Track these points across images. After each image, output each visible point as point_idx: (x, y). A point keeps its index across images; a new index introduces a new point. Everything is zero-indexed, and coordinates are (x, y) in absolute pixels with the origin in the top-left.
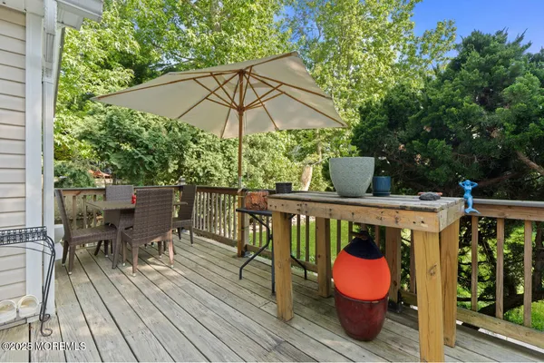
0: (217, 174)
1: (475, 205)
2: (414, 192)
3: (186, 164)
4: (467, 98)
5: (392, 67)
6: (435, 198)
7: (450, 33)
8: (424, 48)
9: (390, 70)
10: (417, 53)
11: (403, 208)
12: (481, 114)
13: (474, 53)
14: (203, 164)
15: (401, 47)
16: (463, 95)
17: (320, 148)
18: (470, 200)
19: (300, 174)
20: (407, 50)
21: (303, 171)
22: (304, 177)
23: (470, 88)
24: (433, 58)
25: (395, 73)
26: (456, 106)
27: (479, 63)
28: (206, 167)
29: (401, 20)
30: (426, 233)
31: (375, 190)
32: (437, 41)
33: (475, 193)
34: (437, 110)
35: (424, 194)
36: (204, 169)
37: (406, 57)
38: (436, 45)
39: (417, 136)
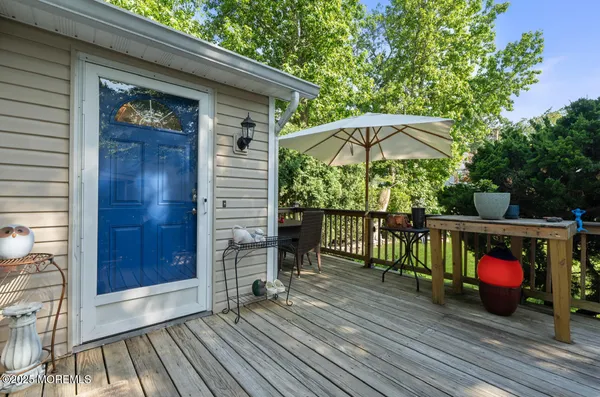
0: (319, 197)
1: (584, 226)
2: (540, 218)
3: (294, 188)
4: (577, 151)
5: (470, 82)
6: (559, 221)
7: (536, 45)
8: (507, 61)
9: (468, 85)
10: (499, 67)
11: (543, 226)
12: (588, 163)
13: (581, 117)
14: (308, 189)
15: (479, 60)
16: (573, 149)
17: (393, 169)
18: (581, 222)
19: (378, 196)
20: (487, 63)
21: (381, 192)
22: (382, 199)
23: (578, 143)
24: (516, 72)
25: (474, 89)
26: (568, 156)
27: (586, 126)
28: (310, 192)
29: (480, 32)
30: (559, 240)
31: (508, 216)
32: (522, 54)
33: (583, 218)
34: (553, 158)
35: (549, 218)
36: (309, 192)
37: (485, 71)
38: (521, 58)
39: (534, 175)
